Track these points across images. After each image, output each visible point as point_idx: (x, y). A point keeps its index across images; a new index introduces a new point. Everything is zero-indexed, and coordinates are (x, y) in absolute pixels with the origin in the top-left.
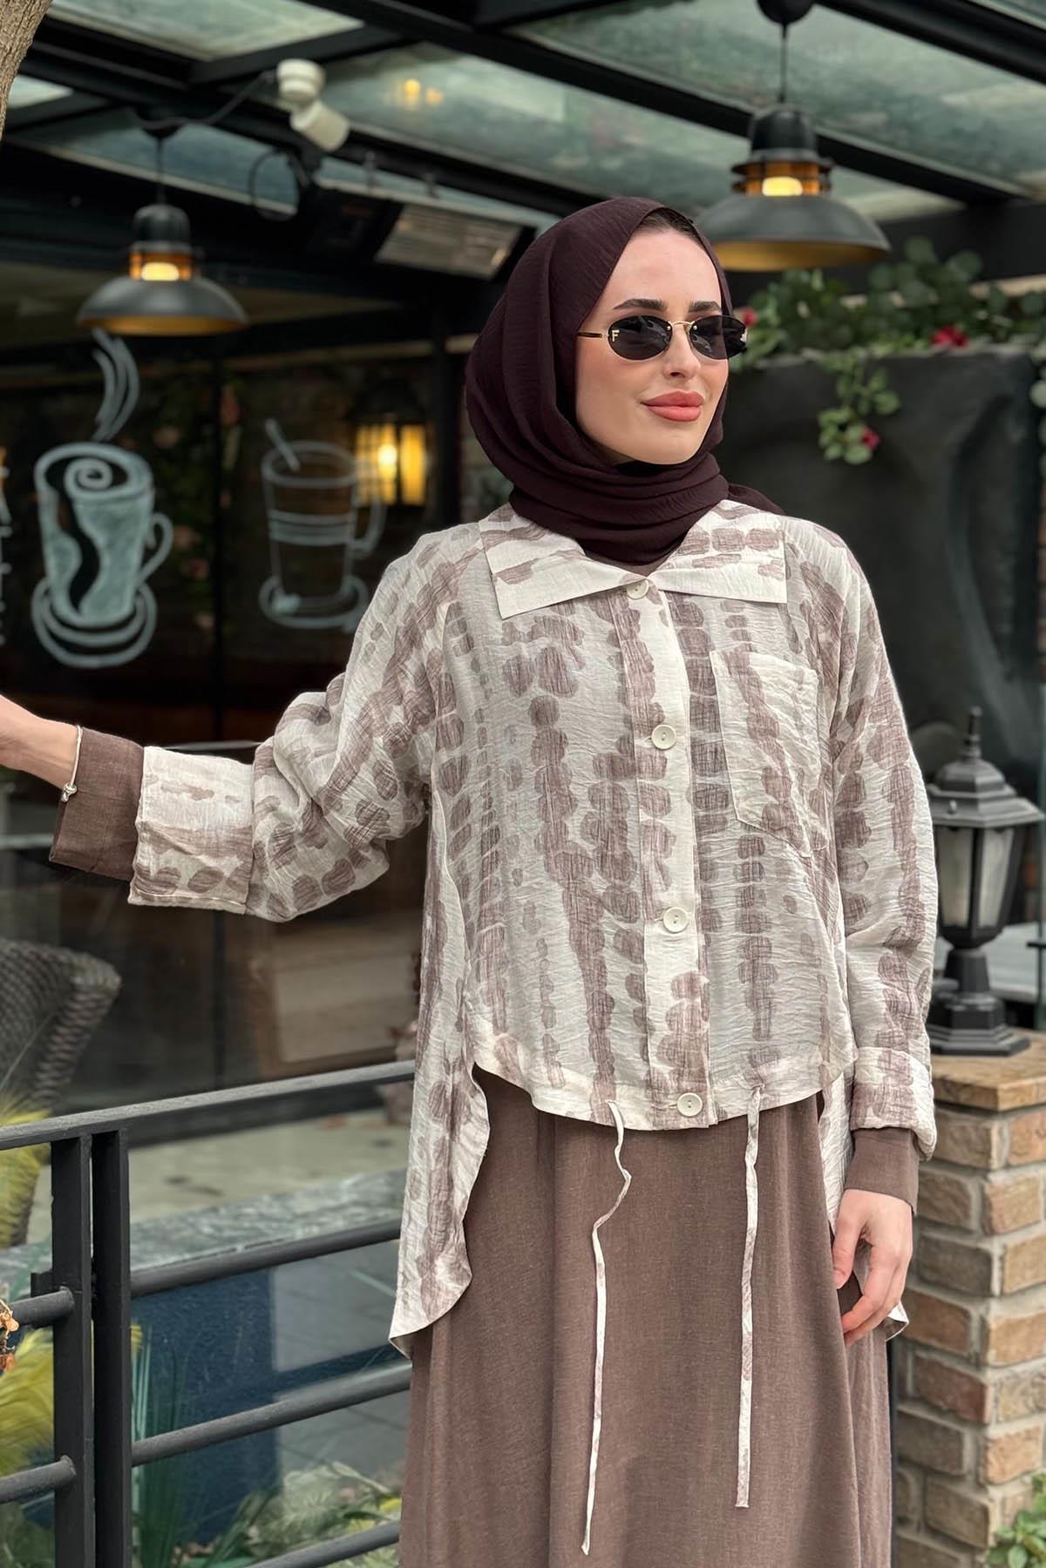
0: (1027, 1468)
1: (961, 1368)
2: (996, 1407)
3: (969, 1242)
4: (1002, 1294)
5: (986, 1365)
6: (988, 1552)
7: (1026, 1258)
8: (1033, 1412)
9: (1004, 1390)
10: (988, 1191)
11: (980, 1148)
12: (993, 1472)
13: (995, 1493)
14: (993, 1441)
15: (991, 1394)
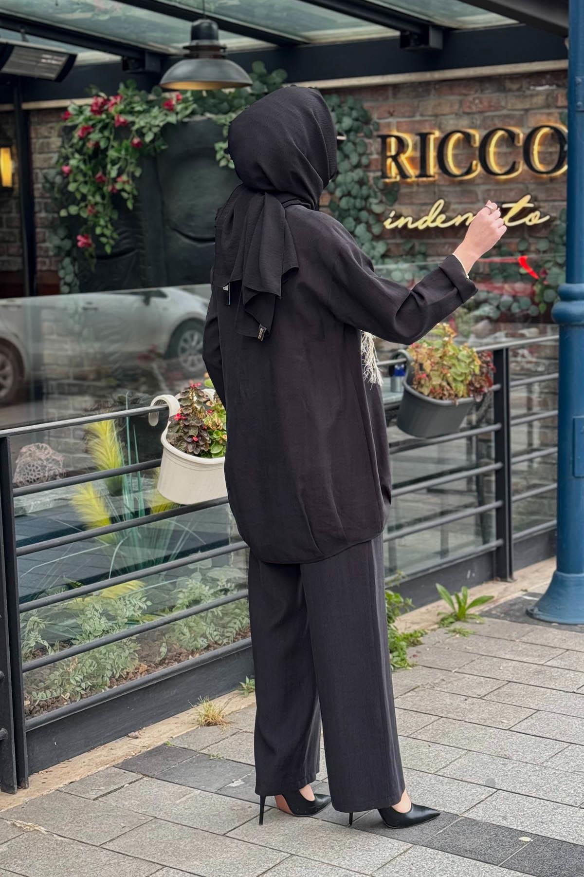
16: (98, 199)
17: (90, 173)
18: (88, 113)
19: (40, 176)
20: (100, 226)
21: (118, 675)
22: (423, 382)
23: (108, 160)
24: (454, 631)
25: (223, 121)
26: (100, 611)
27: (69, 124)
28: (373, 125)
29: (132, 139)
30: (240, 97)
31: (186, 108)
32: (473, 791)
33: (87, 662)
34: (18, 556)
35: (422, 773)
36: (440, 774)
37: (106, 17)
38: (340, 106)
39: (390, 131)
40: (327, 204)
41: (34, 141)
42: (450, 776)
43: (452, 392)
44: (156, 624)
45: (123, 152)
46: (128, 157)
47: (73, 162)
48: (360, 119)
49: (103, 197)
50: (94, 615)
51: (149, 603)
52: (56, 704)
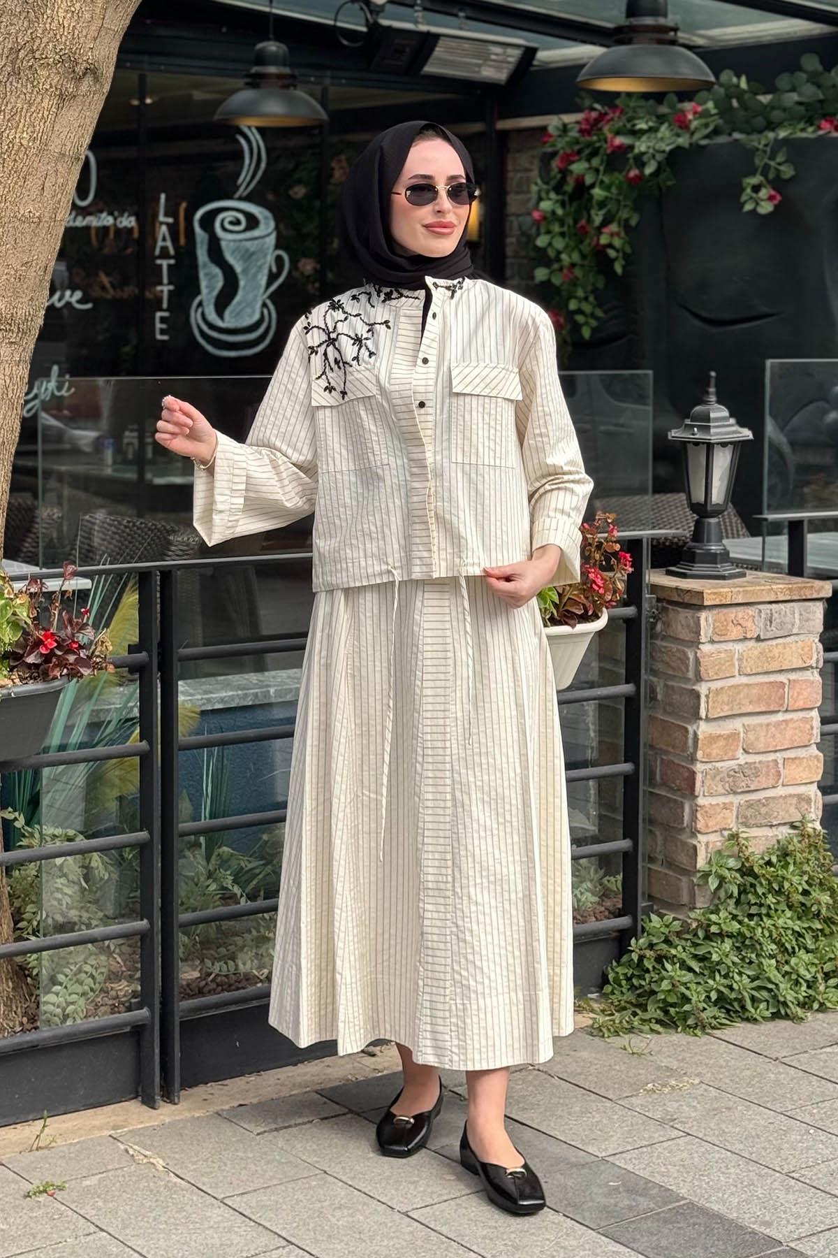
0: (724, 826)
1: (684, 763)
2: (703, 786)
3: (688, 686)
4: (707, 718)
5: (697, 760)
7: (724, 696)
8: (729, 793)
9: (708, 776)
10: (699, 655)
11: (694, 629)
12: (700, 825)
13: (700, 837)
14: (701, 807)
15: (699, 778)
16: (576, 257)
17: (570, 221)
18: (574, 134)
19: (515, 225)
20: (576, 297)
23: (594, 202)
25: (756, 144)
27: (550, 150)
29: (629, 171)
30: (783, 110)
31: (707, 126)
35: (767, 1170)
36: (796, 1176)
41: (510, 175)
45: (614, 190)
46: (621, 198)
47: (546, 205)
49: (583, 257)
52: (243, 983)
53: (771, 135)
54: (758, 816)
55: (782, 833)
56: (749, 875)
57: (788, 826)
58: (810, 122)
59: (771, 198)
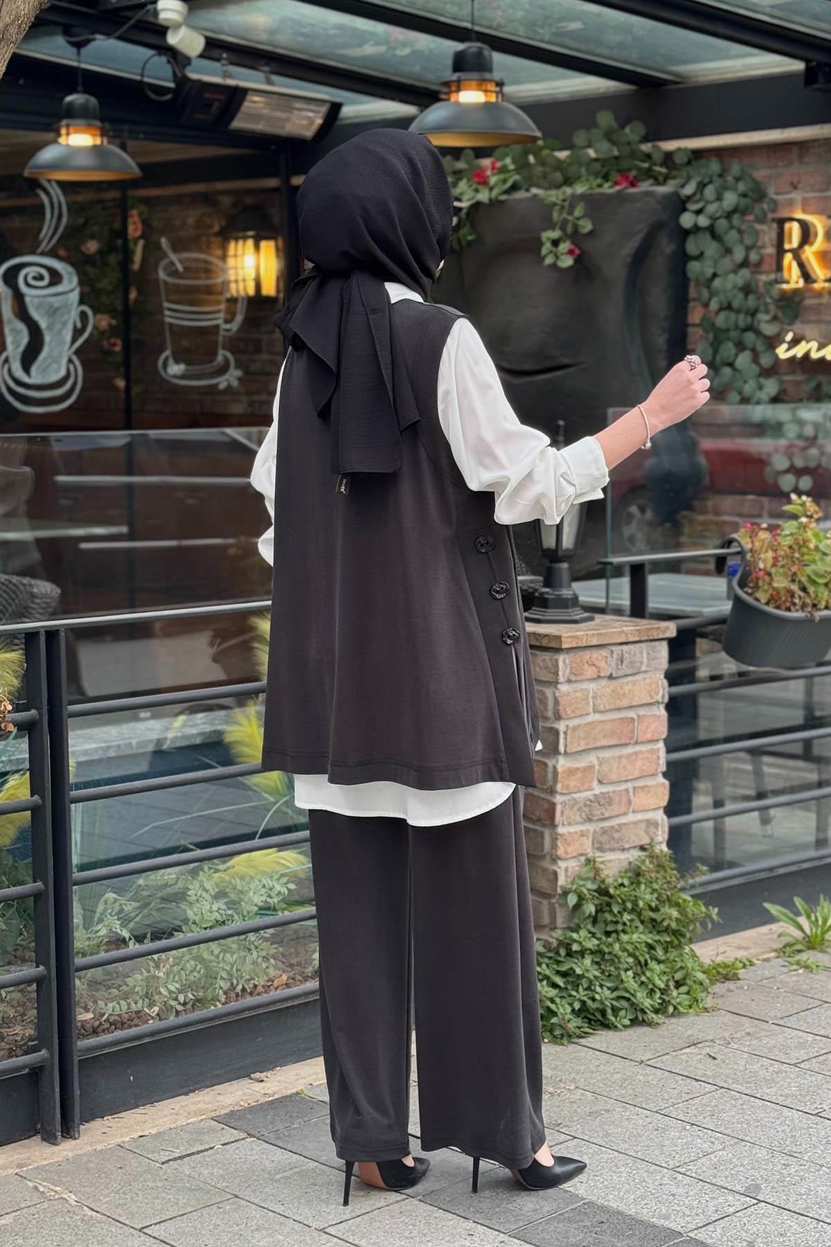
0: (581, 851)
1: (542, 796)
2: (562, 816)
3: (548, 725)
4: (566, 752)
5: (556, 792)
6: (557, 897)
7: (582, 734)
8: (585, 821)
9: (567, 807)
10: (557, 694)
11: (552, 671)
12: (560, 852)
13: (560, 863)
14: (560, 835)
15: (559, 808)
21: (239, 988)
22: (761, 583)
24: (798, 963)
25: (554, 199)
26: (213, 893)
28: (768, 203)
30: (581, 165)
31: (505, 181)
32: (721, 1200)
33: (188, 965)
34: (72, 803)
35: (654, 1167)
36: (682, 1170)
37: (407, 51)
38: (721, 176)
39: (792, 212)
40: (697, 321)
42: (694, 1175)
43: (808, 601)
44: (296, 917)
48: (750, 194)
50: (200, 896)
51: (292, 886)
52: (136, 1021)
53: (568, 191)
54: (612, 842)
55: (633, 856)
56: (605, 895)
57: (637, 849)
58: (606, 178)
59: (571, 252)
